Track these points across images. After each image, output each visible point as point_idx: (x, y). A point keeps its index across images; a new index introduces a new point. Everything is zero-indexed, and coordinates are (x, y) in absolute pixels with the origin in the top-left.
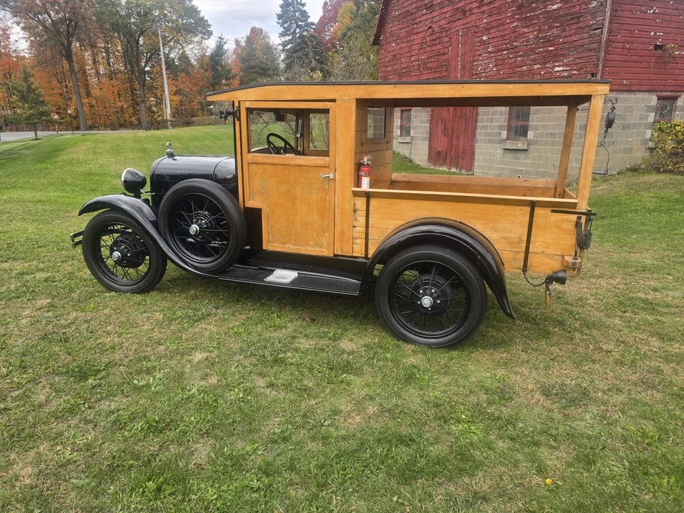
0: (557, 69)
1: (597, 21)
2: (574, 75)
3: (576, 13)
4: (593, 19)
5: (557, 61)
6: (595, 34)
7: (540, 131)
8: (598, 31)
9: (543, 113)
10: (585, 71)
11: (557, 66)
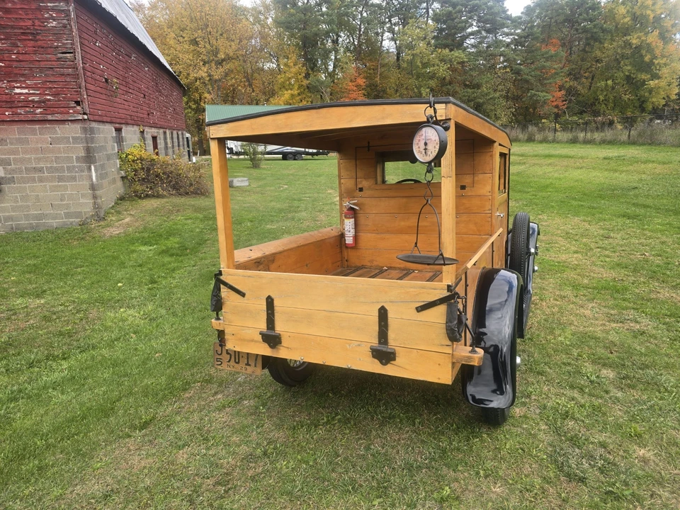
0: (18, 91)
1: (64, 44)
2: (49, 100)
3: (28, 29)
4: (58, 40)
5: (16, 82)
6: (66, 58)
7: (13, 166)
8: (68, 55)
9: (11, 144)
10: (63, 98)
11: (18, 88)
